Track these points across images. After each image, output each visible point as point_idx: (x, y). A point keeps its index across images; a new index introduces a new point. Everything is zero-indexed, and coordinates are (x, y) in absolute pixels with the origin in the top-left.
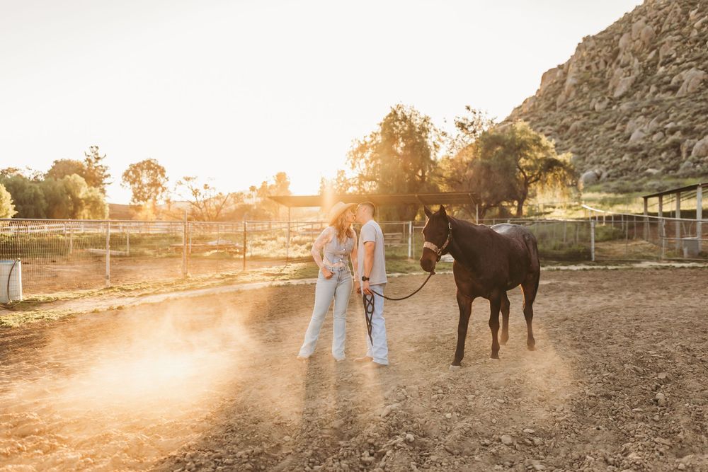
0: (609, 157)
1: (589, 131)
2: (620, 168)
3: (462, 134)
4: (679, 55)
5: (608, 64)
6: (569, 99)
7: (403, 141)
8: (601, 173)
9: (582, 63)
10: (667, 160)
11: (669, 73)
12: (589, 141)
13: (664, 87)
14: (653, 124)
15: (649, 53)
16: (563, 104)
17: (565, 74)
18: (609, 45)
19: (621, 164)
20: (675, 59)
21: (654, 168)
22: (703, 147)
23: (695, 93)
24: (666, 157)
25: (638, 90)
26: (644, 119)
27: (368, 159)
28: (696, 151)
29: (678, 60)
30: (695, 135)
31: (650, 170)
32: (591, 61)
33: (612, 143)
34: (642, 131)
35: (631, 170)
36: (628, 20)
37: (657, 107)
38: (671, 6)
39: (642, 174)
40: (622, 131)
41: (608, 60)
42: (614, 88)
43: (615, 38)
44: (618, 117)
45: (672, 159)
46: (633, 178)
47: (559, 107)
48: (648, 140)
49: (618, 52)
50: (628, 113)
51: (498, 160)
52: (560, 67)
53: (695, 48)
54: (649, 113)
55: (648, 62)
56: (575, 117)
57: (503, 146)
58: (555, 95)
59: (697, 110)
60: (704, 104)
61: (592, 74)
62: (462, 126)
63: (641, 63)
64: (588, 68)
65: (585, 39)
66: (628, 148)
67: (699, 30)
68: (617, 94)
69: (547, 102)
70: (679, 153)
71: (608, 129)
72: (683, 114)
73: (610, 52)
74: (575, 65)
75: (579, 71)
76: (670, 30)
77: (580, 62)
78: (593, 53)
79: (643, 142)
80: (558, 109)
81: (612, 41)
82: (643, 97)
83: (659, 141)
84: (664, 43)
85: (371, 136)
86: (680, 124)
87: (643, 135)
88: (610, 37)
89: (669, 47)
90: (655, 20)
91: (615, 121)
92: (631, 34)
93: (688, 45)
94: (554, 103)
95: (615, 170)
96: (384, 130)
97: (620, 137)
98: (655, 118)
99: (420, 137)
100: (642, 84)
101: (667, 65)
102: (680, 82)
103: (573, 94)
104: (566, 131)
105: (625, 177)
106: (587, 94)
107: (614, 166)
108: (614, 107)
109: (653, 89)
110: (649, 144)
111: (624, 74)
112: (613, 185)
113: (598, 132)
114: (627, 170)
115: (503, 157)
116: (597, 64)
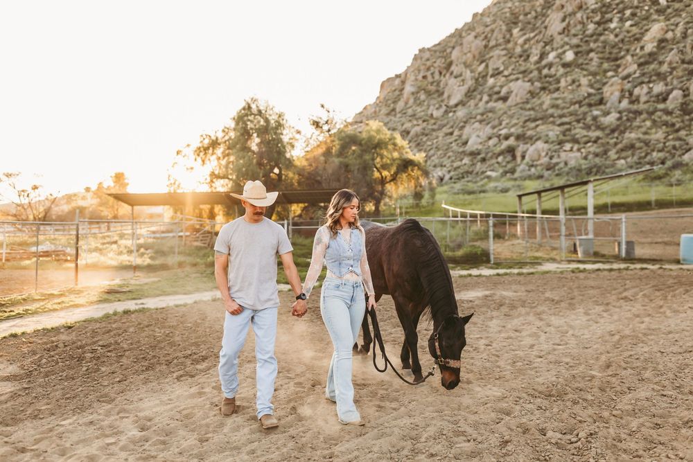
0: (450, 160)
1: (429, 136)
2: (461, 171)
3: (317, 132)
4: (506, 68)
5: (443, 74)
6: (408, 106)
7: (258, 136)
8: (444, 176)
9: (419, 73)
10: (504, 164)
11: (499, 84)
12: (430, 145)
13: (495, 97)
14: (488, 130)
15: (479, 65)
16: (402, 110)
17: (403, 82)
19: (462, 168)
20: (502, 72)
21: (492, 170)
22: (536, 152)
23: (523, 103)
24: (503, 161)
25: (471, 99)
26: (480, 126)
27: (220, 155)
28: (530, 155)
29: (506, 73)
30: (527, 140)
31: (489, 173)
32: (427, 71)
33: (452, 147)
34: (478, 136)
35: (471, 173)
36: (458, 35)
37: (490, 115)
38: (496, 24)
39: (482, 177)
40: (460, 136)
41: (441, 70)
42: (449, 97)
43: (448, 51)
44: (455, 123)
45: (508, 162)
46: (474, 180)
47: (400, 112)
48: (484, 145)
49: (450, 64)
50: (465, 120)
51: (355, 159)
52: (398, 76)
53: (520, 62)
54: (484, 120)
55: (479, 74)
56: (415, 122)
57: (360, 144)
58: (395, 102)
59: (527, 118)
60: (532, 112)
61: (428, 83)
62: (316, 124)
63: (473, 74)
64: (424, 77)
65: (420, 51)
66: (468, 152)
67: (522, 46)
68: (453, 102)
69: (387, 108)
70: (514, 157)
71: (447, 134)
72: (515, 121)
73: (444, 63)
74: (413, 74)
75: (416, 80)
76: (497, 45)
77: (417, 72)
78: (429, 63)
79: (480, 147)
80: (399, 115)
81: (445, 53)
82: (476, 105)
83: (495, 146)
84: (492, 57)
85: (224, 131)
86: (513, 130)
87: (480, 140)
88: (443, 50)
89: (497, 60)
90: (483, 36)
91: (452, 127)
92: (462, 48)
93: (513, 59)
94: (394, 110)
95: (456, 173)
96: (237, 124)
97: (458, 142)
98: (490, 125)
99: (275, 133)
100: (475, 93)
101: (496, 77)
102: (509, 93)
103: (411, 101)
104: (407, 136)
105: (466, 179)
106: (424, 101)
107: (456, 169)
108: (451, 114)
109: (485, 98)
110: (487, 149)
111: (458, 84)
112: (458, 186)
113: (437, 137)
114: (467, 172)
115: (361, 156)
116: (432, 74)
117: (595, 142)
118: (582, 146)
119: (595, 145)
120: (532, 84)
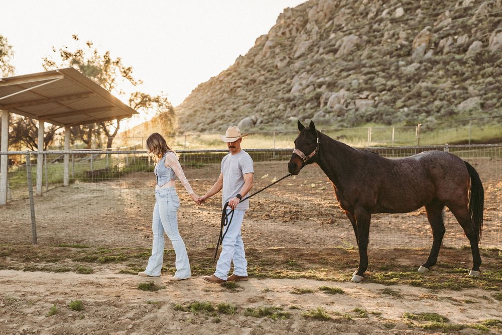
0: (269, 106)
2: (273, 116)
4: (347, 25)
5: (299, 31)
6: (264, 59)
8: (257, 120)
9: (280, 30)
10: (308, 110)
11: (336, 38)
13: (329, 49)
14: (312, 78)
15: (327, 23)
16: (258, 62)
18: (301, 16)
19: (275, 113)
20: (343, 27)
22: (336, 99)
23: (348, 54)
24: (309, 107)
25: (311, 52)
26: (306, 75)
28: (331, 102)
29: (345, 29)
30: (334, 88)
31: (291, 118)
32: (286, 28)
33: (278, 95)
34: (301, 84)
35: (280, 118)
37: (318, 65)
39: (285, 121)
40: (289, 84)
41: (299, 28)
42: (296, 51)
43: (308, 10)
44: (290, 73)
45: (312, 109)
47: (256, 64)
48: (301, 92)
49: (306, 22)
50: (298, 70)
53: (359, 19)
54: (311, 70)
55: (325, 30)
56: (263, 72)
59: (343, 68)
60: (350, 63)
61: (285, 38)
63: (319, 31)
64: (283, 34)
65: (285, 10)
66: (286, 99)
67: (365, 5)
68: (297, 55)
69: (248, 60)
70: (319, 103)
71: (280, 83)
73: (301, 21)
74: (274, 32)
75: (276, 35)
76: (345, 5)
77: (278, 29)
78: (289, 21)
79: (298, 94)
80: (255, 67)
81: (304, 12)
82: (312, 57)
83: (309, 93)
84: (338, 15)
86: (327, 79)
87: (301, 88)
88: (304, 9)
89: (342, 17)
91: (286, 77)
92: (317, 7)
93: (355, 17)
95: (269, 117)
97: (284, 90)
98: (314, 74)
100: (316, 47)
101: (337, 32)
102: (341, 45)
103: (268, 54)
104: (253, 85)
107: (269, 114)
108: (291, 66)
109: (321, 51)
110: (301, 95)
111: (306, 39)
113: (272, 86)
114: (278, 117)
116: (290, 31)
117: (389, 90)
118: (377, 93)
119: (389, 93)
120: (361, 38)
